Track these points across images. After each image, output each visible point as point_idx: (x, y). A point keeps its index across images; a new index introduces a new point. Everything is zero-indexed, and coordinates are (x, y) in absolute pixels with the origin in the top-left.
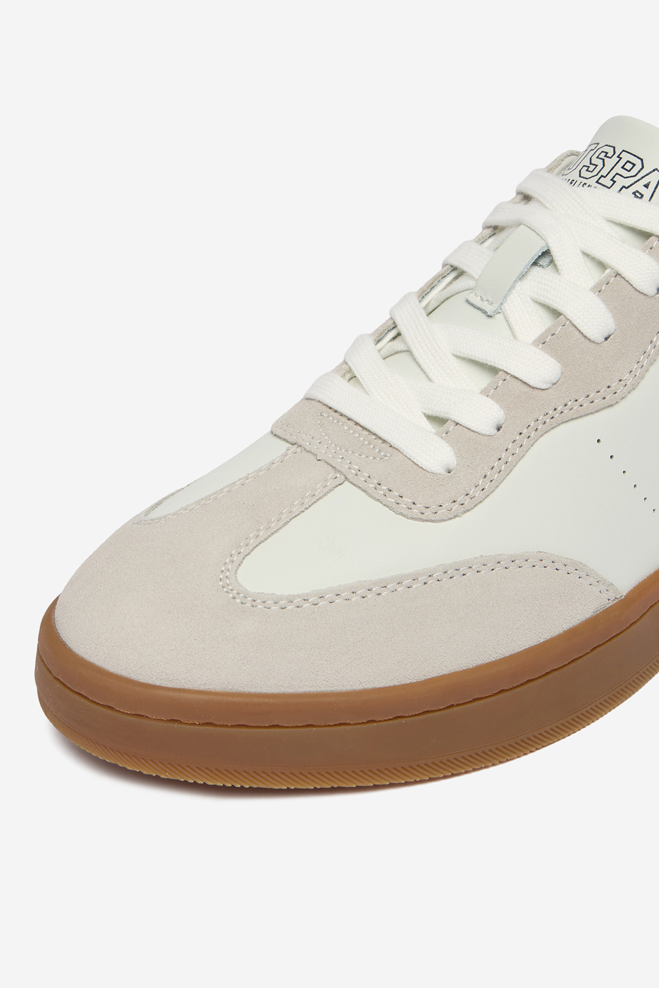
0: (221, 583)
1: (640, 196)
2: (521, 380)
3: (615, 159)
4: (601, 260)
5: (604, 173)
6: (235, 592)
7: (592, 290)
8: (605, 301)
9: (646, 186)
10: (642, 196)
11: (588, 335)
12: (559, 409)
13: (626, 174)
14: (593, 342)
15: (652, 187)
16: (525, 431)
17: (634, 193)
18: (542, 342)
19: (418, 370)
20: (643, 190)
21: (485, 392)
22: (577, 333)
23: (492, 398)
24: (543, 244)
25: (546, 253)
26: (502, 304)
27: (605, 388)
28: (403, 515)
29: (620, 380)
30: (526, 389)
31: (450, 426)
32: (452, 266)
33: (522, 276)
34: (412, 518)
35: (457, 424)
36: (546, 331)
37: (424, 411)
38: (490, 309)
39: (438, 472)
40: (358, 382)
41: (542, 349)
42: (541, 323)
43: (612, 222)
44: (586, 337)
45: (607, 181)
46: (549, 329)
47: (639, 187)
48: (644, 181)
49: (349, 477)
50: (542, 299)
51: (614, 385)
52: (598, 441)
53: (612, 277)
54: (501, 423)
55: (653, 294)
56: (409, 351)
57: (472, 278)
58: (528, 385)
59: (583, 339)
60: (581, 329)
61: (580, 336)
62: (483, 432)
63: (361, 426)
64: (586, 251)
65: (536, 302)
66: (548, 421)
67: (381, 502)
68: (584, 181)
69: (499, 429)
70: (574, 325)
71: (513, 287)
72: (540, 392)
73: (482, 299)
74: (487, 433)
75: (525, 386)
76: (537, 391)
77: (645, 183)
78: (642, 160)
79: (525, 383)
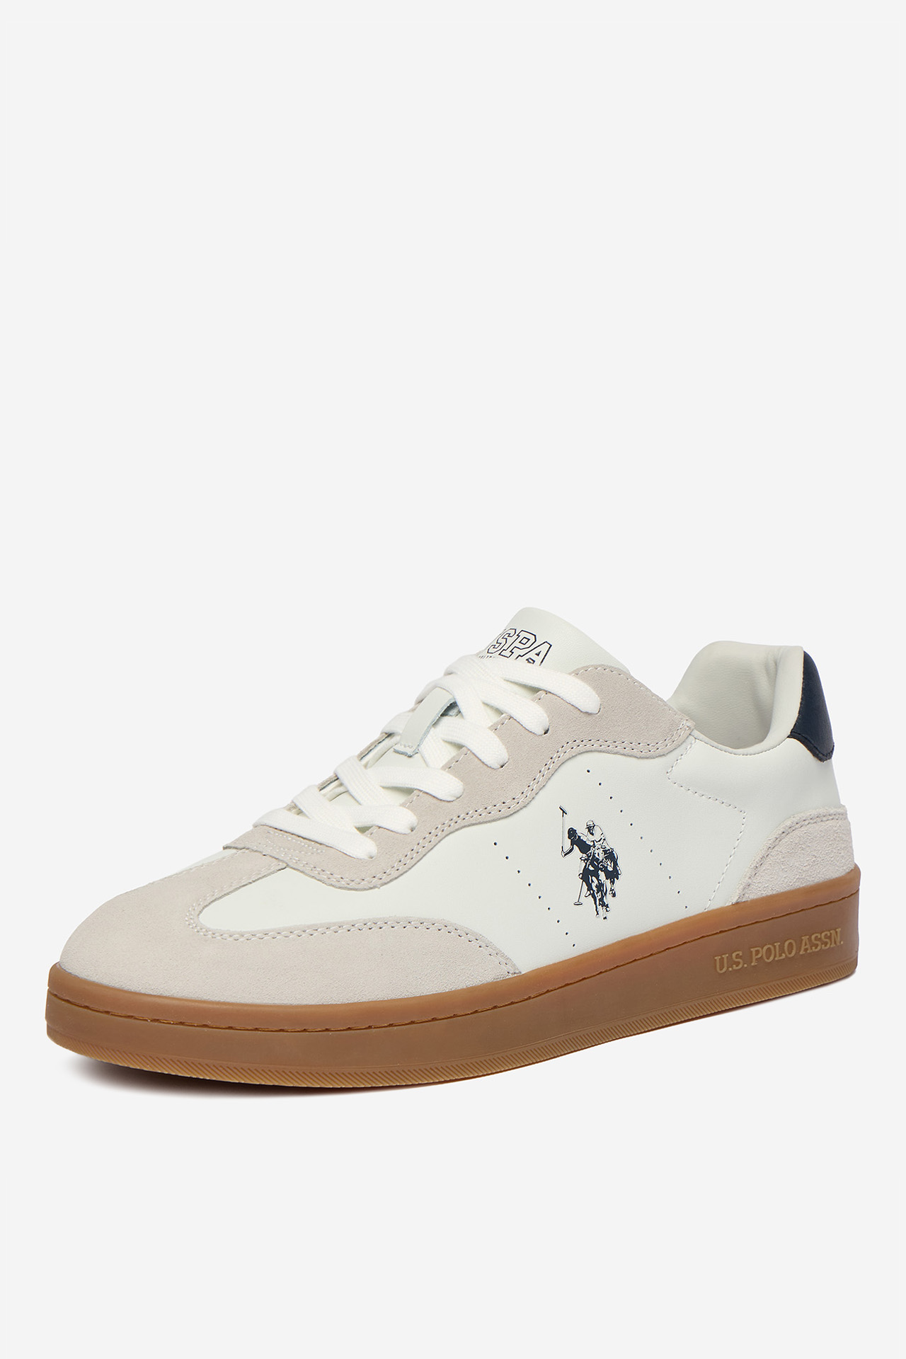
0: (187, 923)
1: (532, 662)
2: (431, 795)
3: (515, 637)
4: (498, 707)
5: (505, 648)
6: (199, 928)
7: (490, 728)
8: (499, 737)
9: (538, 655)
10: (534, 661)
11: (484, 761)
12: (462, 816)
13: (521, 646)
14: (490, 767)
15: (542, 656)
16: (433, 831)
17: (527, 660)
18: (448, 767)
19: (353, 800)
20: (534, 657)
21: (403, 805)
22: (476, 760)
23: (408, 808)
24: (451, 697)
25: (453, 706)
26: (418, 745)
27: (501, 803)
28: (333, 886)
29: (514, 799)
30: (435, 801)
31: (375, 830)
32: (386, 734)
33: (435, 724)
34: (340, 888)
35: (380, 827)
36: (452, 759)
37: (355, 825)
38: (409, 752)
39: (362, 857)
40: (305, 815)
41: (448, 772)
42: (449, 753)
43: (508, 681)
44: (483, 763)
45: (507, 653)
46: (454, 757)
47: (532, 655)
48: (537, 651)
49: (290, 864)
50: (450, 738)
51: (508, 802)
52: (495, 844)
53: (506, 719)
54: (414, 826)
55: (540, 734)
56: (347, 791)
57: (399, 734)
58: (437, 798)
59: (481, 764)
60: (479, 756)
61: (479, 762)
62: (399, 831)
63: (302, 838)
64: (486, 702)
65: (446, 742)
66: (452, 825)
67: (315, 878)
68: (491, 655)
69: (412, 831)
70: (473, 753)
71: (427, 732)
72: (446, 803)
73: (405, 746)
74: (403, 832)
75: (434, 799)
76: (444, 803)
77: (537, 652)
78: (535, 636)
79: (434, 797)
